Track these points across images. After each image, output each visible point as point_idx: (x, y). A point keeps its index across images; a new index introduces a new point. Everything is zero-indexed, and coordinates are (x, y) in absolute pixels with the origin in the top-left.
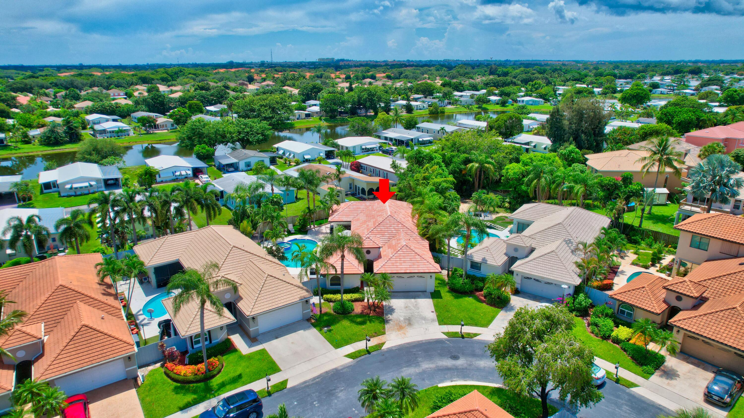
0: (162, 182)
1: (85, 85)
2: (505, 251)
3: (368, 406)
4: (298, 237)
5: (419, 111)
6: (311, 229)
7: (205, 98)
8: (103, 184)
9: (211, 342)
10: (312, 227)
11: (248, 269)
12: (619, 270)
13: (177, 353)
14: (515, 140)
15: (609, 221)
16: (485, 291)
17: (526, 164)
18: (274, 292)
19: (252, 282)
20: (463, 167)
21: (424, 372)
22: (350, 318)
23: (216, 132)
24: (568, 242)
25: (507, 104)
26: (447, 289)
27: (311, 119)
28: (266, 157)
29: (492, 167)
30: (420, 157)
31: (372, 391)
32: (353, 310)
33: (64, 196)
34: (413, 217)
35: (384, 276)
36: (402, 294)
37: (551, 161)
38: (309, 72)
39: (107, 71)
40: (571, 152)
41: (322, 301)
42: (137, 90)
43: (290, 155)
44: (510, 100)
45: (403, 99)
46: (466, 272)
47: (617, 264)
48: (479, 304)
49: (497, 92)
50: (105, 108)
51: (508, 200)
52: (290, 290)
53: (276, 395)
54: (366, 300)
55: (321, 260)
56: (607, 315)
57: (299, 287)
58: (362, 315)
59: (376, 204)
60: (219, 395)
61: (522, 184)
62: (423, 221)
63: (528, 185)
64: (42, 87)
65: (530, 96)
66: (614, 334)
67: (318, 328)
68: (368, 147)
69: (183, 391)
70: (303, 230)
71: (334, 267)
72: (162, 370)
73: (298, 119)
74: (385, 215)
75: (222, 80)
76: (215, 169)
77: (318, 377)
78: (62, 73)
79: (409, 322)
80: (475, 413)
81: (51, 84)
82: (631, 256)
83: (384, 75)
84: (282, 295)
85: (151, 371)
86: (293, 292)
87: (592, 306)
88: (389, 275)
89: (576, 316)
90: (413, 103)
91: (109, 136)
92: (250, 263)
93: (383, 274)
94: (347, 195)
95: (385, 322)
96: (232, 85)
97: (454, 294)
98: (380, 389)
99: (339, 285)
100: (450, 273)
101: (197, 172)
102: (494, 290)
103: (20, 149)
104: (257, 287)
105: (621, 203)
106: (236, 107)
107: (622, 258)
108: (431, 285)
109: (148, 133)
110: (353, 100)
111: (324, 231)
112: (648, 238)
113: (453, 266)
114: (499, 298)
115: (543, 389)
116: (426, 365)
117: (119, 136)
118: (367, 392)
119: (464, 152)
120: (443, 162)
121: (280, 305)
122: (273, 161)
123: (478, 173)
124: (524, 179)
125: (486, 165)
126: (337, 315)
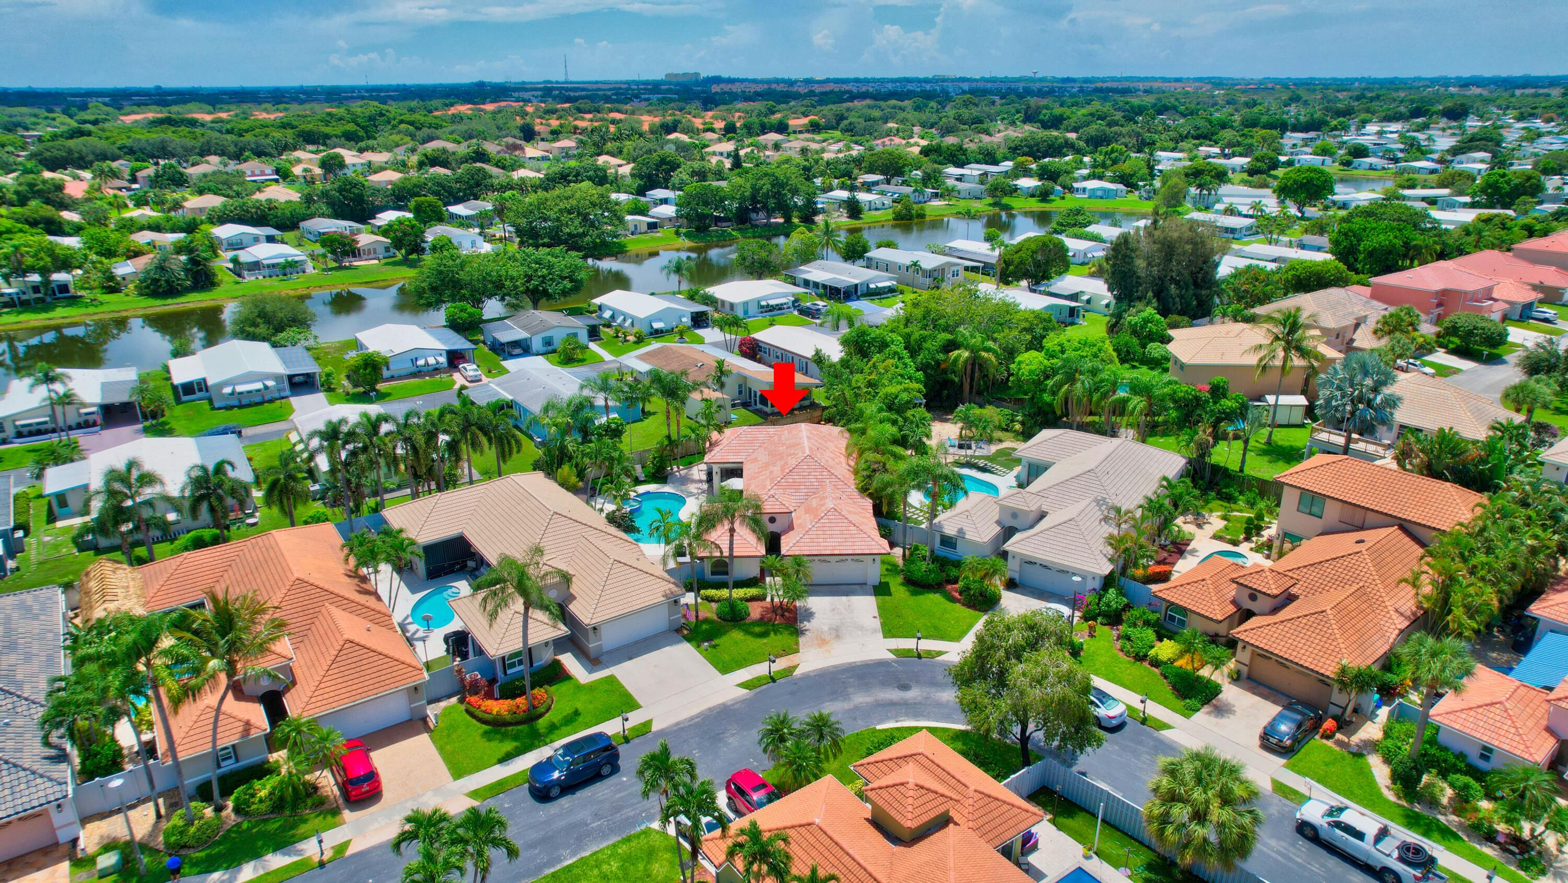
0: (392, 378)
1: (188, 151)
2: (997, 518)
3: (772, 751)
4: (652, 487)
5: (873, 213)
6: (672, 473)
7: (444, 188)
8: (286, 384)
9: (531, 665)
10: (675, 469)
11: (580, 550)
12: (1189, 548)
13: (484, 682)
14: (1053, 289)
15: (1183, 462)
16: (961, 584)
17: (1052, 356)
18: (623, 587)
20: (941, 356)
21: (856, 708)
22: (743, 627)
23: (484, 277)
24: (1100, 502)
25: (1052, 197)
26: (900, 579)
27: (659, 234)
28: (579, 325)
29: (993, 358)
30: (865, 342)
31: (777, 731)
32: (749, 614)
33: (220, 409)
34: (849, 456)
35: (798, 561)
36: (827, 587)
37: (1095, 349)
38: (649, 112)
39: (221, 110)
40: (1147, 321)
41: (699, 600)
42: (299, 161)
43: (625, 320)
44: (1059, 188)
45: (843, 187)
46: (932, 551)
47: (1187, 537)
48: (950, 605)
49: (1034, 168)
50: (248, 212)
51: (1019, 418)
52: (648, 583)
53: (636, 741)
54: (769, 599)
55: (697, 535)
56: (1147, 623)
57: (662, 578)
58: (761, 621)
60: (552, 741)
61: (1045, 390)
62: (864, 465)
63: (1054, 393)
64: (104, 156)
65: (1100, 178)
66: (1152, 652)
67: (695, 643)
68: (772, 302)
69: (498, 736)
70: (659, 475)
71: (718, 546)
72: (462, 707)
73: (633, 234)
74: (800, 453)
75: (471, 137)
76: (486, 349)
77: (697, 716)
78: (129, 114)
79: (837, 633)
80: (918, 757)
81: (120, 149)
82: (1216, 523)
83: (806, 121)
84: (638, 592)
85: (446, 708)
86: (653, 586)
87: (1128, 607)
88: (805, 559)
89: (1102, 624)
90: (862, 197)
91: (266, 274)
92: (582, 539)
93: (795, 557)
94: (734, 406)
95: (799, 633)
96: (491, 148)
97: (912, 588)
98: (790, 728)
99: (726, 573)
100: (907, 552)
101: (455, 358)
102: (974, 582)
103: (102, 304)
104: (599, 580)
105: (1204, 431)
106: (512, 214)
107: (1199, 526)
108: (875, 573)
109: (341, 268)
110: (743, 195)
111: (696, 477)
112: (1250, 491)
113: (911, 540)
115: (1024, 731)
116: (860, 699)
117: (285, 275)
118: (771, 732)
119: (945, 330)
120: (906, 348)
121: (635, 608)
122: (594, 333)
123: (969, 367)
124: (1047, 382)
125: (983, 354)
126: (724, 623)
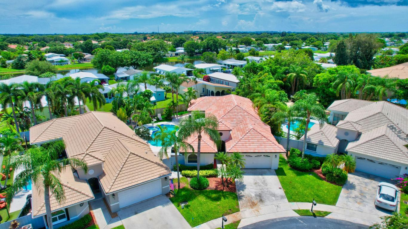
1: (51, 40)
2: (336, 135)
4: (165, 123)
5: (243, 53)
6: (174, 118)
7: (116, 45)
9: (68, 219)
10: (176, 116)
11: (115, 147)
16: (322, 170)
18: (134, 169)
19: (116, 159)
20: (284, 75)
22: (206, 194)
23: (116, 58)
26: (288, 167)
27: (179, 56)
28: (147, 73)
29: (305, 76)
30: (254, 68)
32: (208, 186)
34: (254, 108)
35: (237, 155)
36: (250, 170)
37: (351, 70)
41: (181, 176)
43: (164, 73)
44: (298, 48)
45: (234, 47)
48: (320, 182)
49: (288, 44)
50: (57, 50)
52: (150, 167)
54: (220, 177)
55: (180, 140)
57: (159, 165)
58: (216, 191)
59: (224, 98)
61: (330, 87)
62: (265, 110)
63: (335, 88)
64: (27, 41)
65: (309, 46)
67: (176, 204)
68: (214, 69)
70: (168, 118)
71: (191, 147)
73: (171, 56)
74: (233, 105)
79: (261, 199)
81: (32, 39)
83: (221, 37)
84: (142, 172)
86: (153, 169)
88: (241, 154)
90: (240, 49)
91: (55, 64)
92: (118, 142)
95: (238, 198)
97: (296, 172)
99: (196, 162)
100: (289, 152)
102: (332, 169)
104: (119, 164)
106: (133, 48)
108: (275, 163)
109: (79, 63)
110: (204, 46)
111: (184, 119)
113: (291, 146)
114: (338, 176)
117: (61, 65)
119: (285, 66)
121: (139, 182)
123: (295, 80)
124: (332, 83)
125: (301, 74)
126: (194, 191)
